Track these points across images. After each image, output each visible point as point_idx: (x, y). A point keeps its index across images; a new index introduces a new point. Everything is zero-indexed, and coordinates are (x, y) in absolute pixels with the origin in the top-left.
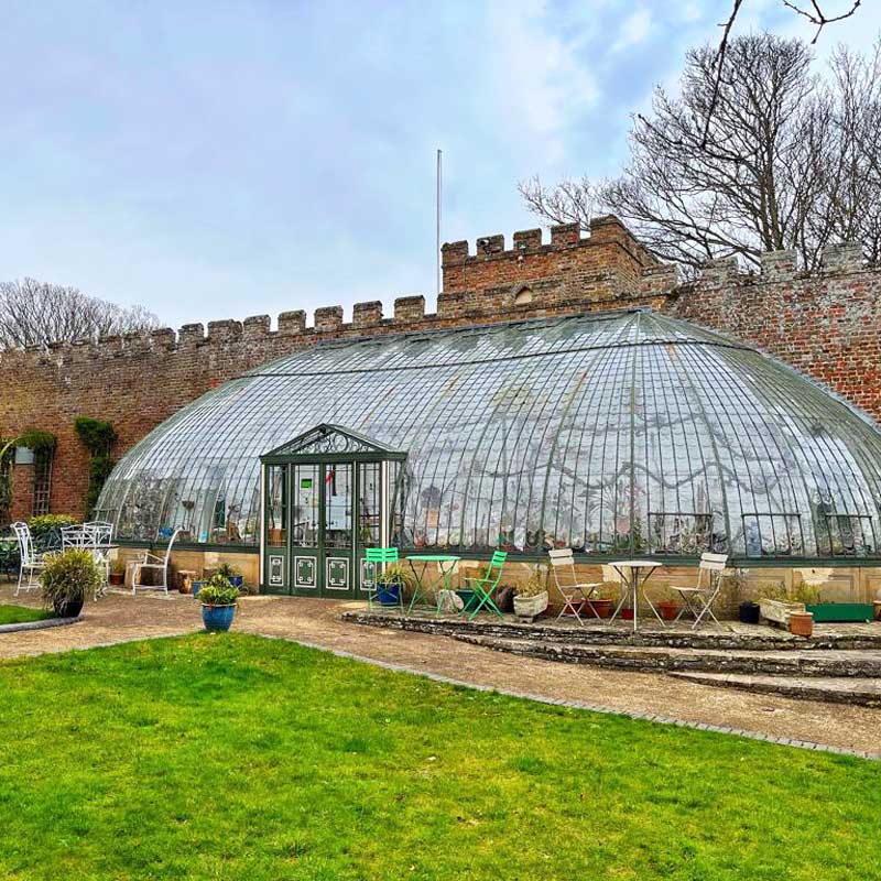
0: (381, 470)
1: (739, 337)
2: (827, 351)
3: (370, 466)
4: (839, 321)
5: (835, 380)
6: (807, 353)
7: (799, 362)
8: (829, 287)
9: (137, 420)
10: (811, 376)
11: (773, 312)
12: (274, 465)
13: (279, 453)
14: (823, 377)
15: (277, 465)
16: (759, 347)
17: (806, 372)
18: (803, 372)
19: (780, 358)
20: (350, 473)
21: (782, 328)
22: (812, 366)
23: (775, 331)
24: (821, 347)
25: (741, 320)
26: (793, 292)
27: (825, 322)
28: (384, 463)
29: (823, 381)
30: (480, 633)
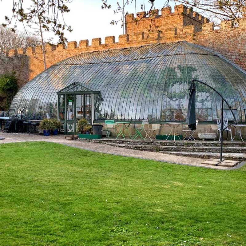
0: (91, 97)
1: (213, 50)
2: (240, 55)
3: (88, 95)
4: (244, 45)
5: (242, 65)
6: (234, 56)
7: (231, 59)
8: (241, 33)
9: (23, 79)
10: (235, 63)
11: (224, 42)
12: (61, 95)
13: (62, 91)
14: (238, 64)
15: (62, 95)
16: (219, 54)
17: (233, 62)
18: (232, 62)
19: (225, 57)
20: (82, 97)
21: (226, 47)
22: (235, 60)
23: (224, 48)
24: (238, 54)
25: (214, 45)
26: (230, 35)
27: (239, 45)
28: (92, 94)
29: (238, 65)
30: (114, 143)
